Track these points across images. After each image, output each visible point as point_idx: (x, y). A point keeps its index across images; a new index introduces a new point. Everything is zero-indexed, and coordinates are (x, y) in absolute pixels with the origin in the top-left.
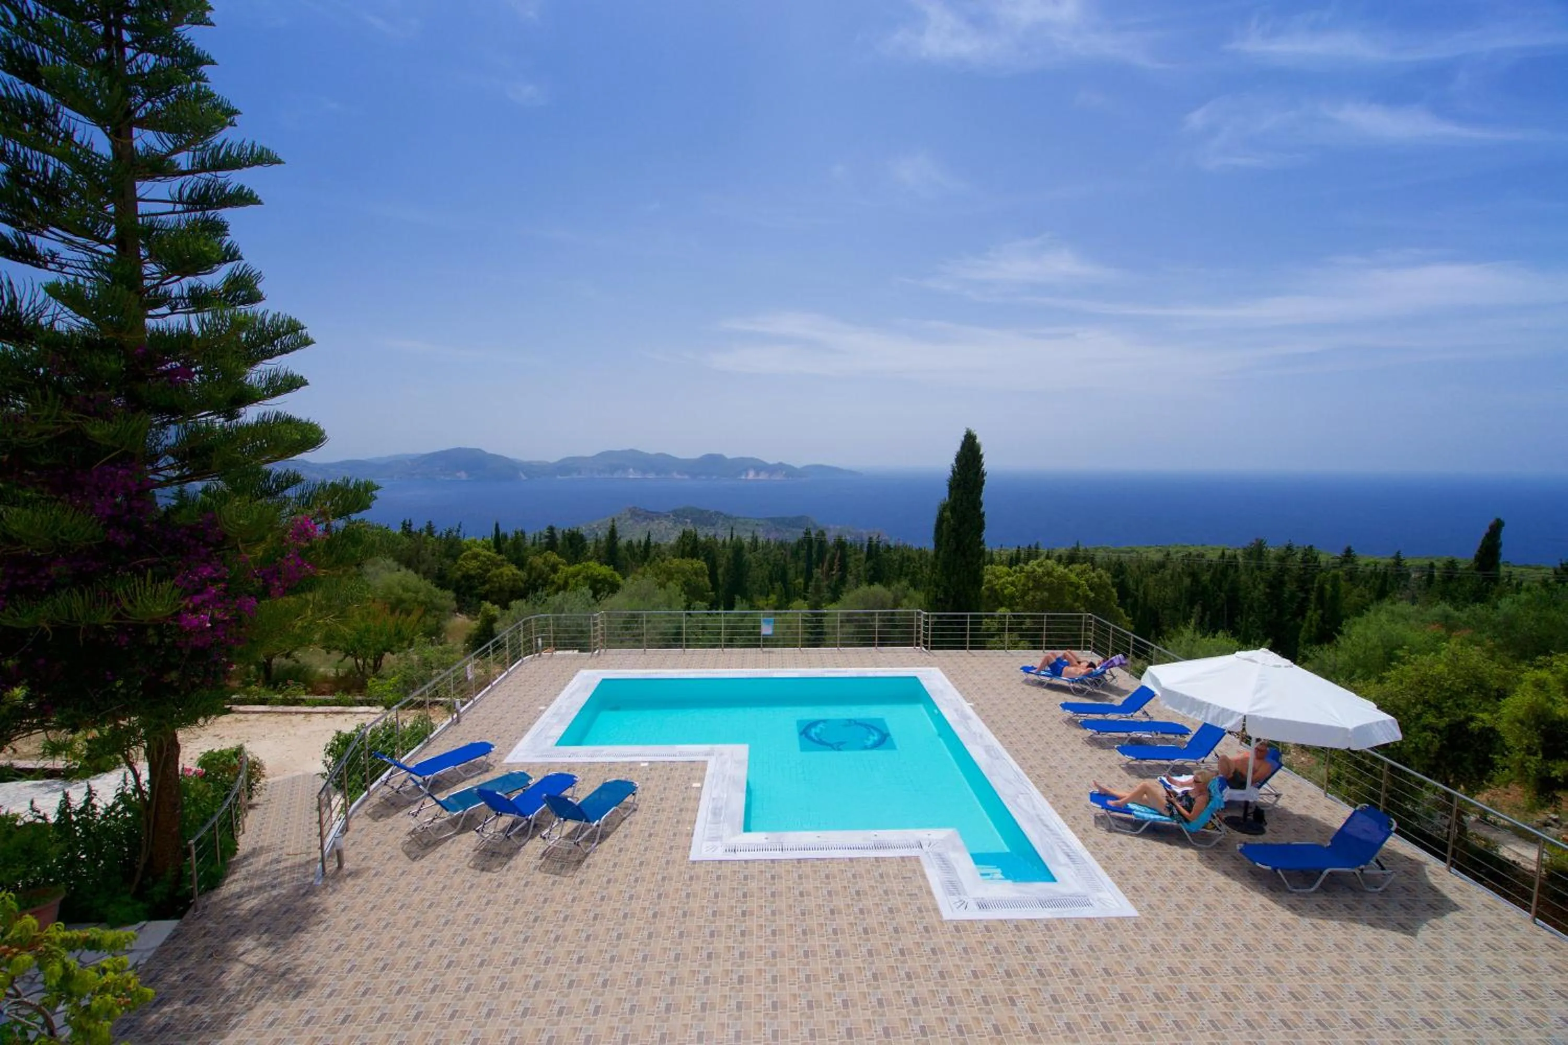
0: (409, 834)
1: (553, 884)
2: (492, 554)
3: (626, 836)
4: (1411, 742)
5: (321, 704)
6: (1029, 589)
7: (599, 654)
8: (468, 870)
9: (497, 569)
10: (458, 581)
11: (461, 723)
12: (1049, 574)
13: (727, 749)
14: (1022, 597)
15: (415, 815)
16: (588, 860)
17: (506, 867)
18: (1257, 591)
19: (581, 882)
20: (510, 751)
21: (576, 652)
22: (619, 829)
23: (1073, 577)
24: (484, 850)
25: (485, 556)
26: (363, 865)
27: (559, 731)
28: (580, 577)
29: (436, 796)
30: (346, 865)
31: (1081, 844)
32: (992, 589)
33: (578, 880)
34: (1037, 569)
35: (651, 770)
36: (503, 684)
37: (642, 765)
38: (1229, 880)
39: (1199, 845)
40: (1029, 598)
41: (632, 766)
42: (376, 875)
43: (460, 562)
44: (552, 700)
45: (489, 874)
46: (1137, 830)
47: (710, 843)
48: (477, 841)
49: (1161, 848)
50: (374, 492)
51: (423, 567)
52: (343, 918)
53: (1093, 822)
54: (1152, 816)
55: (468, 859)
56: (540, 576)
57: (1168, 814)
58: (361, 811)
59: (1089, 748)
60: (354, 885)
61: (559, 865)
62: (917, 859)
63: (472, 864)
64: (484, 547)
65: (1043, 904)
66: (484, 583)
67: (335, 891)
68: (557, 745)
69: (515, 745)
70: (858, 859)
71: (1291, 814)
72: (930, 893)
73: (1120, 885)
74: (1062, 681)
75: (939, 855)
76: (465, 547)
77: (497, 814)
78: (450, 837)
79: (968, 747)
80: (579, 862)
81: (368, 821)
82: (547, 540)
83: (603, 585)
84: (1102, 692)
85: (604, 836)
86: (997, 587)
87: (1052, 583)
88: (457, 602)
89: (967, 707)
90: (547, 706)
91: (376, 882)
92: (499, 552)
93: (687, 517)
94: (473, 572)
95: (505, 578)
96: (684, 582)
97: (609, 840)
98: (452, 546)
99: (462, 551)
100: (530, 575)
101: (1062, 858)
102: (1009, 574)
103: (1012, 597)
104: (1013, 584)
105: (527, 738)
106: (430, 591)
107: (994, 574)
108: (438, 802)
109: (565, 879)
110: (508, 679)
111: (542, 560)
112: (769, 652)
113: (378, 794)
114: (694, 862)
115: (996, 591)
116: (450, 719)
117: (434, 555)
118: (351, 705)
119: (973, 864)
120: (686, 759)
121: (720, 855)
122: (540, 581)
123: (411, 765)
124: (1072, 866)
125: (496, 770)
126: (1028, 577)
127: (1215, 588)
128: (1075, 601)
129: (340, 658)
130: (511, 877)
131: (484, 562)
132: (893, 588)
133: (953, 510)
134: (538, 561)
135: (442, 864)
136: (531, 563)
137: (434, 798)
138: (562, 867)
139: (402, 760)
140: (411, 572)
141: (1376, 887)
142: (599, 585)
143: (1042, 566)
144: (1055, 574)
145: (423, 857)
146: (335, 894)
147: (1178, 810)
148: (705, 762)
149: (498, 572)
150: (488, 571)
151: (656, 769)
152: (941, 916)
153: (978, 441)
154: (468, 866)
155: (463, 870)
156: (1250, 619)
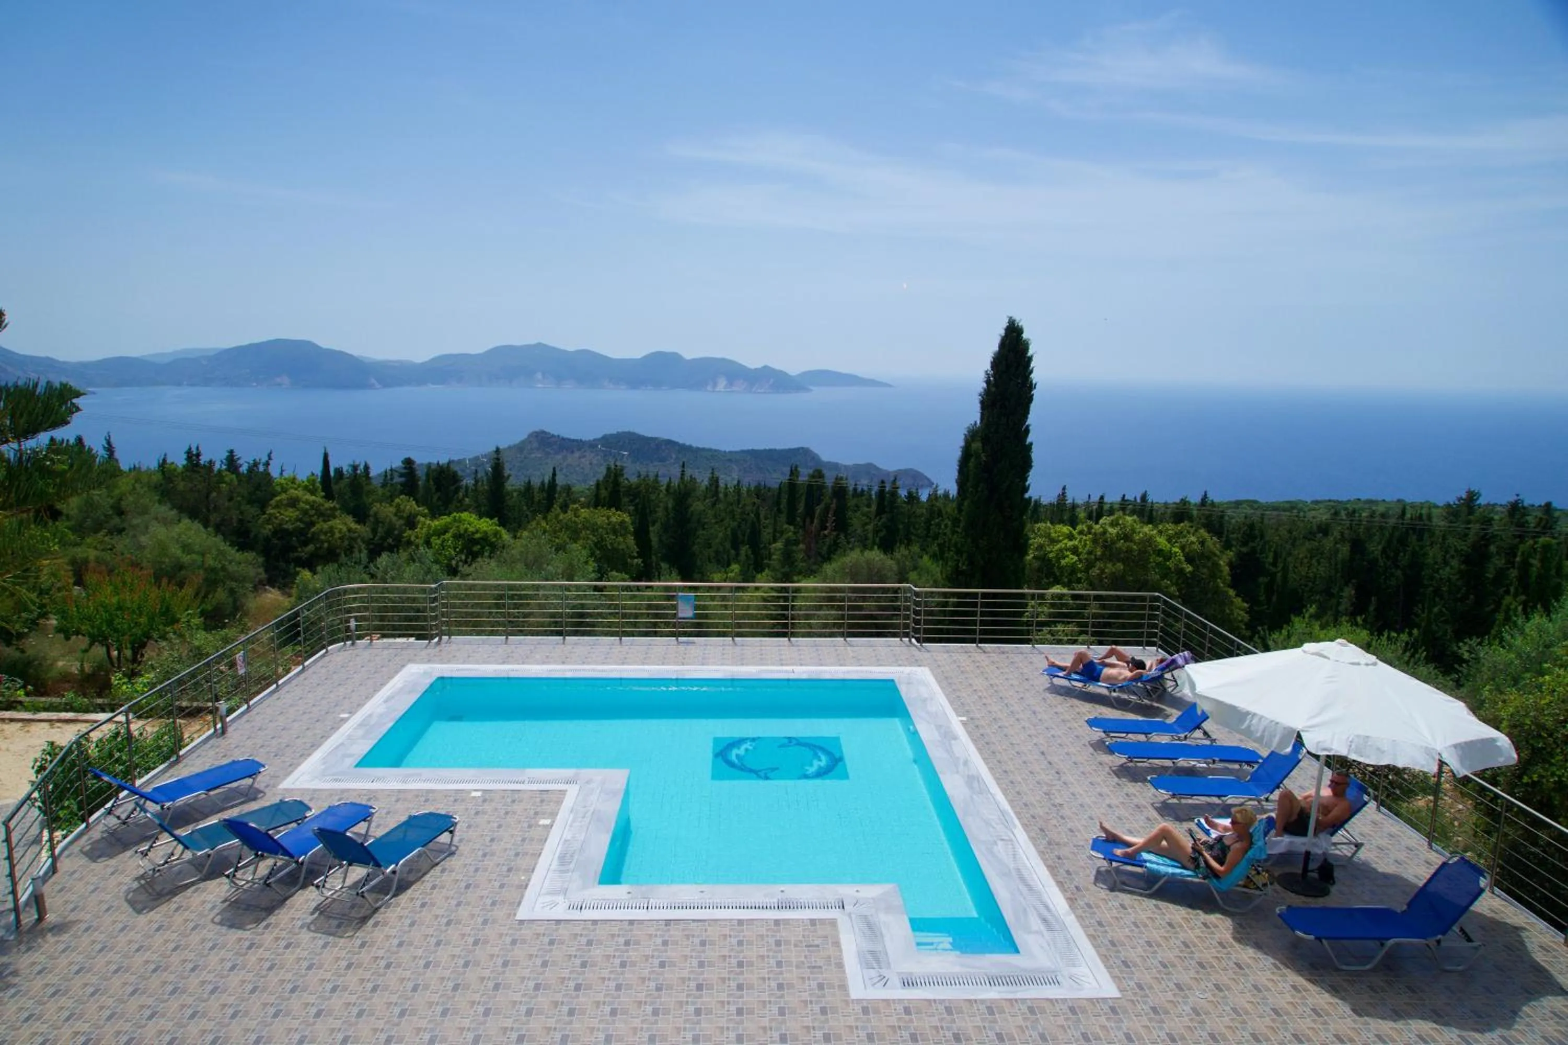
0: (137, 879)
1: (325, 946)
2: (318, 499)
3: (434, 887)
4: (1553, 774)
5: (46, 710)
6: (1097, 559)
7: (439, 643)
8: (211, 926)
9: (325, 521)
10: (267, 539)
11: (228, 734)
12: (1127, 537)
13: (597, 775)
14: (1087, 570)
15: (145, 854)
16: (378, 917)
17: (264, 923)
18: (1448, 569)
19: (363, 945)
20: (289, 774)
21: (412, 640)
22: (427, 877)
23: (1162, 541)
24: (236, 902)
25: (307, 502)
26: (72, 917)
27: (363, 747)
28: (448, 535)
29: (178, 832)
30: (50, 917)
31: (1067, 907)
32: (1043, 559)
33: (359, 942)
34: (1110, 530)
35: (485, 801)
36: (294, 682)
37: (474, 794)
38: (1260, 955)
39: (1232, 909)
40: (1095, 572)
41: (459, 796)
42: (87, 930)
43: (270, 511)
44: (360, 706)
45: (240, 932)
46: (1150, 888)
47: (548, 898)
48: (228, 891)
49: (1177, 913)
50: (74, 401)
51: (214, 518)
52: (38, 983)
53: (1092, 878)
54: (1171, 870)
55: (216, 911)
56: (389, 532)
57: (1192, 866)
58: (76, 848)
59: (1116, 779)
60: (58, 942)
61: (335, 922)
62: (833, 923)
63: (218, 919)
64: (306, 488)
65: (993, 981)
66: (305, 544)
67: (29, 949)
68: (356, 766)
69: (299, 764)
70: (750, 921)
71: (1375, 871)
72: (840, 965)
73: (1105, 959)
74: (1099, 688)
75: (865, 917)
76: (278, 489)
77: (257, 855)
78: (193, 884)
79: (943, 778)
80: (364, 920)
81: (84, 860)
82: (403, 479)
83: (483, 548)
84: (1156, 705)
85: (403, 887)
86: (1051, 555)
87: (1129, 551)
88: (266, 571)
89: (956, 723)
90: (352, 713)
91: (86, 940)
92: (329, 496)
93: (622, 448)
94: (289, 527)
95: (337, 535)
96: (596, 544)
97: (409, 891)
98: (258, 487)
99: (274, 495)
100: (374, 531)
101: (1036, 923)
102: (1071, 537)
103: (1073, 570)
104: (1075, 550)
105: (318, 755)
106: (221, 553)
107: (1048, 536)
108: (177, 838)
109: (342, 940)
110: (303, 676)
111: (393, 510)
112: (687, 643)
113: (100, 827)
114: (521, 922)
115: (1050, 560)
116: (212, 730)
117: (230, 499)
118: (87, 711)
119: (910, 930)
120: (535, 787)
121: (560, 912)
122: (390, 540)
123: (148, 789)
124: (1046, 933)
125: (265, 798)
126: (1095, 541)
127: (1389, 563)
128: (1164, 576)
129: (84, 646)
130: (268, 938)
131: (305, 512)
132: (897, 555)
133: (985, 440)
134: (386, 511)
135: (178, 919)
136: (376, 514)
137: (172, 835)
138: (339, 926)
139: (138, 783)
140: (197, 525)
141: (1459, 965)
142: (476, 548)
143: (1117, 524)
144: (1136, 537)
145: (152, 910)
146: (29, 953)
147: (1206, 862)
148: (563, 792)
149: (326, 526)
150: (313, 524)
151: (492, 800)
152: (848, 995)
153: (1025, 336)
154: (212, 921)
155: (204, 927)
156: (1436, 610)
